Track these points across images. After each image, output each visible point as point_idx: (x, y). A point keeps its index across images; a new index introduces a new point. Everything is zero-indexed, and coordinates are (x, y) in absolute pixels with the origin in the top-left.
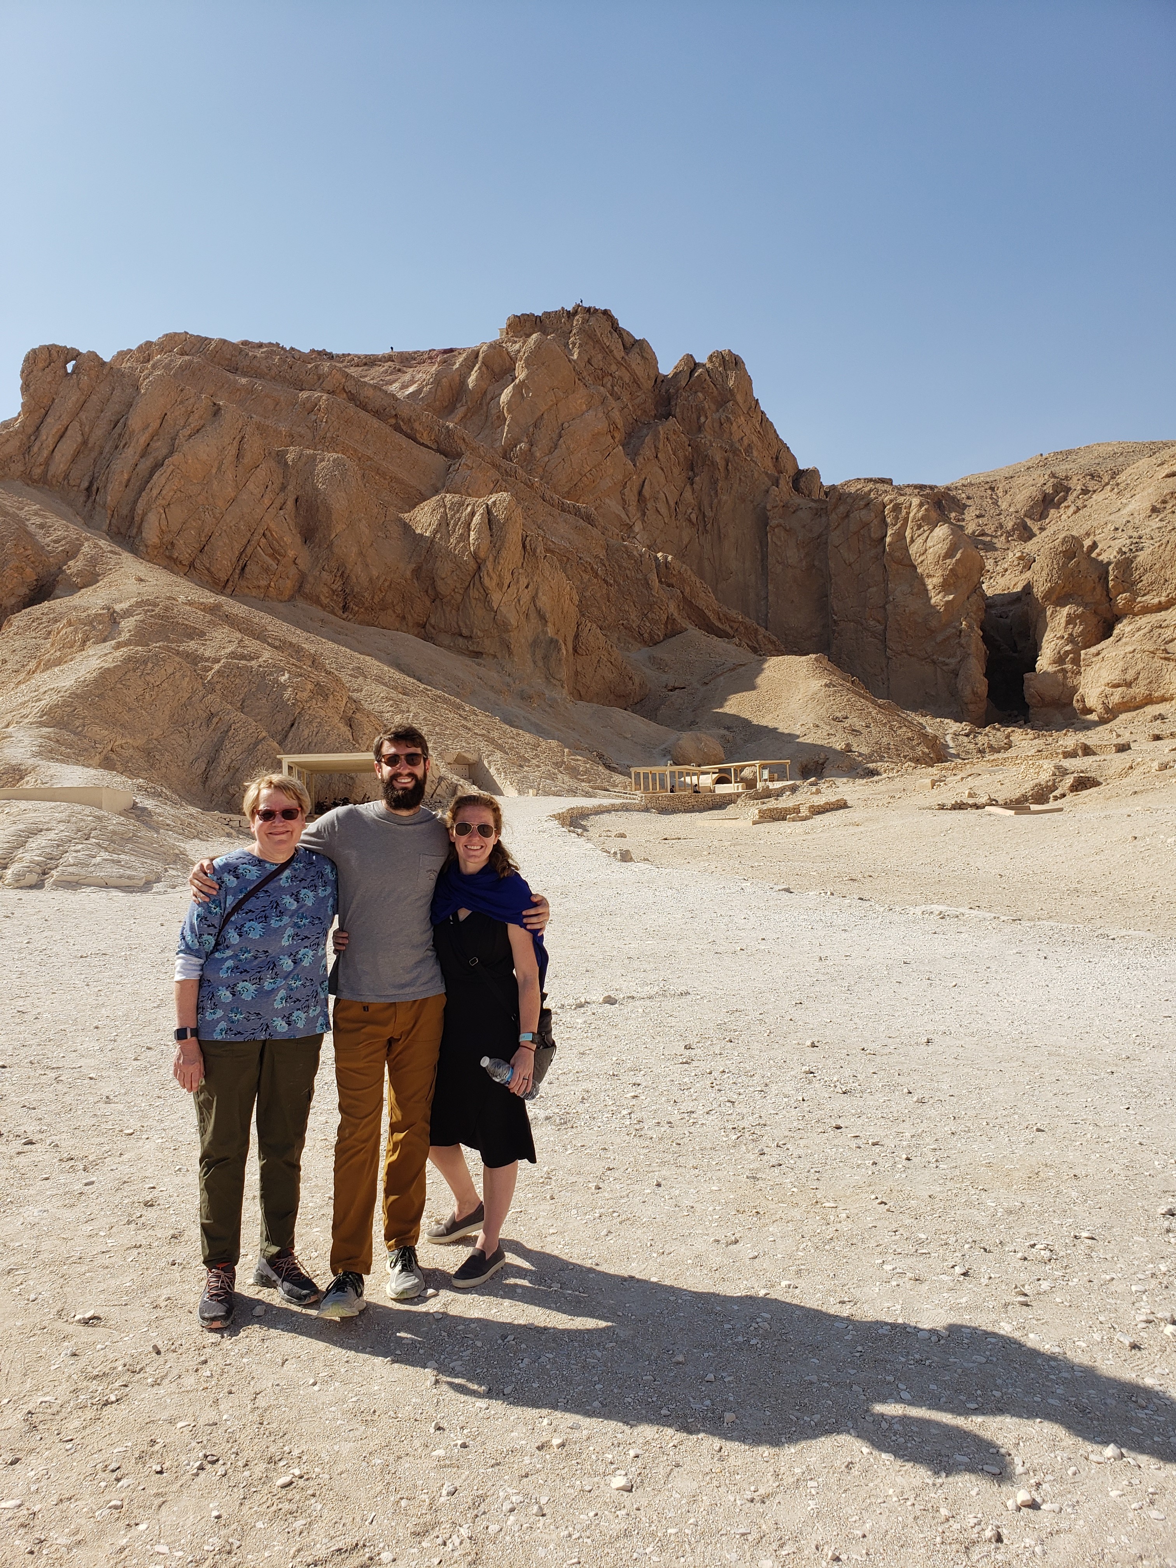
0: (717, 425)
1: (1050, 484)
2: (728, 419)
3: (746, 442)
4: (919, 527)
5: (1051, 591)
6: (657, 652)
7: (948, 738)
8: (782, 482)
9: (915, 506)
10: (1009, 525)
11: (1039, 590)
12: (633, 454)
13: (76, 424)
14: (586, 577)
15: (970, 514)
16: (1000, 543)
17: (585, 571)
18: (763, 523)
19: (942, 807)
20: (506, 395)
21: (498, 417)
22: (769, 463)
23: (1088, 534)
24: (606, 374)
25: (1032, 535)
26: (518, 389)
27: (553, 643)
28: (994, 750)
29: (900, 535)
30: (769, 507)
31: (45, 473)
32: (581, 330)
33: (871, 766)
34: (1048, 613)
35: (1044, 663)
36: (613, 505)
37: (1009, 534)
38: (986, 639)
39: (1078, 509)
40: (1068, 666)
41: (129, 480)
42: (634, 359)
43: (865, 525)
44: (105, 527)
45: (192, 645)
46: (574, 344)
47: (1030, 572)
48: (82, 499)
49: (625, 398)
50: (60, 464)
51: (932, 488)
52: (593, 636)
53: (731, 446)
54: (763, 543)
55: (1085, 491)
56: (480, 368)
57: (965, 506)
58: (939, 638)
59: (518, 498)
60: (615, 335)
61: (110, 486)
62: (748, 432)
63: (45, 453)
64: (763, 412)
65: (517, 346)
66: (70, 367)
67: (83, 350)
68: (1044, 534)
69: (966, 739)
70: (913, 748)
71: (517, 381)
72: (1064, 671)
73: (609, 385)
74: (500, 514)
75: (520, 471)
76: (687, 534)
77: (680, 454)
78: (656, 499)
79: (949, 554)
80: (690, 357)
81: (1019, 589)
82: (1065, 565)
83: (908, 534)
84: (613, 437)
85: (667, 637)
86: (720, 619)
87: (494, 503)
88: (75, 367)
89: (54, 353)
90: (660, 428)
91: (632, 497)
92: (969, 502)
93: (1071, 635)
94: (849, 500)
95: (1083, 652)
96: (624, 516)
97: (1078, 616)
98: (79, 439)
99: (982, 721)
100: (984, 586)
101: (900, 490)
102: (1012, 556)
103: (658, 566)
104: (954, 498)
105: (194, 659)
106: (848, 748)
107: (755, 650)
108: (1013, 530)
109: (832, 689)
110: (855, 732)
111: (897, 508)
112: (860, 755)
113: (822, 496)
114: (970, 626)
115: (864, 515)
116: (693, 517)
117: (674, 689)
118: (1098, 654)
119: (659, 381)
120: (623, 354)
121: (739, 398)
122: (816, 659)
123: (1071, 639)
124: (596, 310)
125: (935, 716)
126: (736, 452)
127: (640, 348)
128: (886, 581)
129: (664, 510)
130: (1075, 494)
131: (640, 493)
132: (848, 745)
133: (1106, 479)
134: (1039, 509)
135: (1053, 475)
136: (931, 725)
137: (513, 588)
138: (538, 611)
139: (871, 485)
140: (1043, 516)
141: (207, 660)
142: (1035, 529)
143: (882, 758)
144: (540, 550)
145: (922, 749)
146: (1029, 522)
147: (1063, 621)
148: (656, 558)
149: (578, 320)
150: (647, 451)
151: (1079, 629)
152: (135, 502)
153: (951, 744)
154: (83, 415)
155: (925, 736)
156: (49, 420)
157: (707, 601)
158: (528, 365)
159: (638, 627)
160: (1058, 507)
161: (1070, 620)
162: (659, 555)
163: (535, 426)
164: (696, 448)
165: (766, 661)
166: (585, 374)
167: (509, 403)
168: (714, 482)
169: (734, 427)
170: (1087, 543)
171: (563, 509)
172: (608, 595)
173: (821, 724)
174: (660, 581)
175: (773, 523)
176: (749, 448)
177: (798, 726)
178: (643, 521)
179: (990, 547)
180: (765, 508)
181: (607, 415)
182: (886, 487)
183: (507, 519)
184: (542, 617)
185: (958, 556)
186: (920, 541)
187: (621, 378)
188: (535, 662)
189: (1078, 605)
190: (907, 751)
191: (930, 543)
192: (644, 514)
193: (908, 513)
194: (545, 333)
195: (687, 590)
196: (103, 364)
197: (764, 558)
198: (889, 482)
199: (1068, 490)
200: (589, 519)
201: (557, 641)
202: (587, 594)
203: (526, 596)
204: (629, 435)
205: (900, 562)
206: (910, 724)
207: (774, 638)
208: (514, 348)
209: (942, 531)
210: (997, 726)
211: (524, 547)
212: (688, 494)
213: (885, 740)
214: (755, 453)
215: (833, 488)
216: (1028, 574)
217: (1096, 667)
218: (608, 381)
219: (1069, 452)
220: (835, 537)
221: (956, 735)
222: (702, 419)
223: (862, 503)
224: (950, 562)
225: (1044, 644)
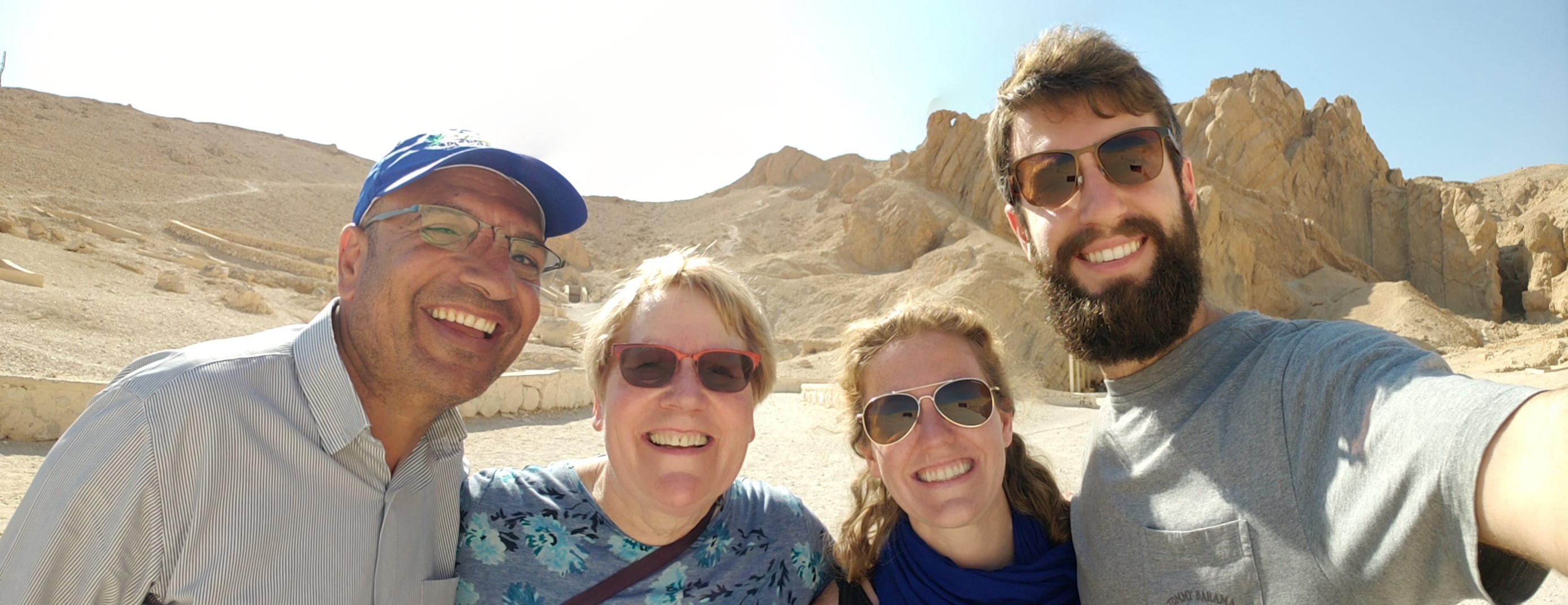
0: (1340, 140)
1: (1528, 185)
2: (1347, 137)
3: (1358, 151)
4: (1461, 205)
5: (1534, 244)
6: (1306, 281)
7: (1483, 331)
8: (1380, 176)
9: (1458, 195)
10: (1508, 207)
11: (1528, 243)
12: (1289, 158)
13: (955, 155)
14: (1259, 235)
15: (1487, 199)
16: (1504, 217)
17: (1259, 231)
18: (1369, 201)
19: (1498, 371)
20: (1209, 128)
21: (1204, 142)
22: (1372, 165)
23: (1550, 213)
24: (1272, 109)
25: (1520, 213)
26: (1217, 124)
27: (1239, 278)
28: (1509, 337)
29: (1450, 210)
30: (1372, 191)
31: (938, 183)
32: (1257, 85)
33: (1440, 349)
34: (1534, 256)
35: (1532, 286)
36: (1277, 190)
37: (1508, 212)
38: (1500, 272)
39: (1544, 199)
40: (1545, 287)
41: (984, 187)
42: (1290, 100)
43: (1429, 203)
44: (971, 214)
45: (1016, 282)
46: (1253, 93)
47: (1522, 233)
48: (958, 198)
49: (1285, 124)
50: (946, 178)
51: (1465, 184)
52: (1265, 272)
53: (1349, 153)
54: (1369, 213)
55: (1546, 190)
56: (1193, 114)
57: (1483, 195)
58: (1474, 271)
59: (1217, 189)
60: (1279, 85)
61: (974, 191)
62: (1359, 145)
63: (939, 171)
64: (1368, 134)
65: (1216, 98)
66: (953, 122)
67: (960, 112)
68: (1527, 212)
69: (1492, 331)
70: (1464, 337)
71: (1216, 119)
72: (1543, 290)
73: (1275, 116)
74: (1205, 199)
75: (1218, 173)
76: (1322, 207)
77: (1318, 158)
78: (1303, 186)
79: (1478, 222)
80: (1324, 99)
81: (1516, 243)
82: (1541, 229)
83: (1454, 209)
84: (1277, 148)
85: (1310, 272)
86: (1343, 260)
87: (1202, 193)
88: (956, 123)
89: (944, 115)
90: (1306, 143)
91: (1289, 184)
92: (1485, 193)
93: (1546, 269)
94: (1420, 188)
95: (1552, 279)
96: (1283, 196)
97: (1548, 259)
98: (957, 163)
99: (1502, 320)
100: (1497, 241)
101: (1447, 184)
102: (1511, 224)
103: (1305, 226)
104: (1477, 190)
105: (1017, 290)
106: (1426, 338)
107: (1365, 280)
108: (1511, 209)
109: (1414, 303)
110: (1429, 329)
111: (1447, 194)
112: (1433, 342)
113: (1403, 185)
114: (1491, 265)
115: (1428, 197)
116: (1326, 197)
117: (1315, 305)
118: (1560, 280)
119: (1305, 114)
120: (1283, 97)
121: (1354, 124)
122: (1404, 285)
123: (1546, 272)
124: (1267, 71)
125: (1475, 317)
126: (1352, 157)
127: (1292, 93)
128: (1442, 237)
129: (1308, 193)
130: (1541, 190)
131: (1294, 182)
132: (1425, 337)
133: (1556, 184)
134: (1523, 199)
135: (1529, 180)
136: (1472, 323)
137: (1213, 244)
138: (1230, 258)
139: (1430, 181)
140: (1525, 202)
141: (1025, 290)
142: (1522, 210)
143: (1446, 344)
144: (1231, 220)
145: (1469, 338)
146: (1518, 205)
147: (1541, 261)
148: (1304, 223)
149: (1255, 78)
150: (1298, 156)
151: (1550, 266)
152: (988, 200)
153: (1484, 334)
154: (959, 150)
155: (1470, 330)
156: (941, 152)
157: (1336, 249)
158: (1223, 107)
159: (1293, 266)
160: (1533, 197)
161: (1545, 261)
162: (1306, 220)
163: (1228, 145)
164: (1328, 155)
165: (1374, 286)
166: (1259, 111)
167: (1211, 133)
168: (1339, 176)
169: (1351, 141)
170: (1551, 217)
171: (1245, 194)
172: (1274, 246)
173: (1409, 324)
174: (1307, 237)
175: (1375, 200)
176: (1360, 155)
177: (1395, 325)
178: (1296, 200)
179: (1499, 219)
180: (1370, 192)
181: (1274, 135)
182: (1439, 182)
183: (1210, 202)
184: (1231, 261)
185: (1483, 223)
186: (1461, 214)
187: (1282, 112)
188: (1227, 290)
189: (1549, 252)
190: (1460, 339)
191: (1467, 215)
192: (1296, 195)
193: (1454, 197)
194: (1234, 87)
195: (1323, 242)
196: (971, 120)
197: (1370, 223)
198: (1441, 179)
199: (1537, 188)
200: (1261, 199)
201: (1241, 277)
202: (1261, 246)
203: (1221, 249)
204: (1287, 147)
205: (1449, 226)
206: (1460, 323)
207: (1376, 271)
208: (1214, 99)
209: (1473, 208)
210: (1509, 322)
211: (1221, 218)
212: (1323, 183)
213: (1447, 333)
214: (1363, 158)
215: (1410, 180)
216: (1521, 235)
217: (1559, 287)
218: (1274, 114)
219: (1537, 168)
220: (1412, 210)
221: (1487, 329)
222: (1331, 137)
223: (1427, 190)
224: (1479, 227)
225: (1532, 275)
